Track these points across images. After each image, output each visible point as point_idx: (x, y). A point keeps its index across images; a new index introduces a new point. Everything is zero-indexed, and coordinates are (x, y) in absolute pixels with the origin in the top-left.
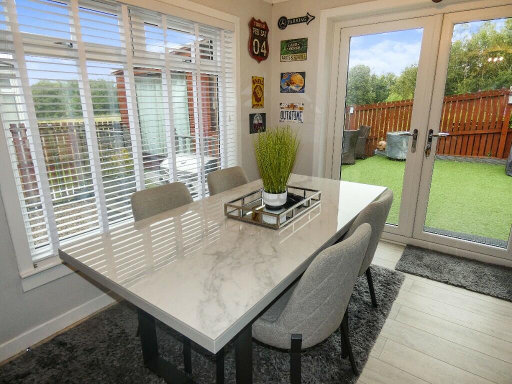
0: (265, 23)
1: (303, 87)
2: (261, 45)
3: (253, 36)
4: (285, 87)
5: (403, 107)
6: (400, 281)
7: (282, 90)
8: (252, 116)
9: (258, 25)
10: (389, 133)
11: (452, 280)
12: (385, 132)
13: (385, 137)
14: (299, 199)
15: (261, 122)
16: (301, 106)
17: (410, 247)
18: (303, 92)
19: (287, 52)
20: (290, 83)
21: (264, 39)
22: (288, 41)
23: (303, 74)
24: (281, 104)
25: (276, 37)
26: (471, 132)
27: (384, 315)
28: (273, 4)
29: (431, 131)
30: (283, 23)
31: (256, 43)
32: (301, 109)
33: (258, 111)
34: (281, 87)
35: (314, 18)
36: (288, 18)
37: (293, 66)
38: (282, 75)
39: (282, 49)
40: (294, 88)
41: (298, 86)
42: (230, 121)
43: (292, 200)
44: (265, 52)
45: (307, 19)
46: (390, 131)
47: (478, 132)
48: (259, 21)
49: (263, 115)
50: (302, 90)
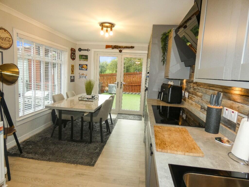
0: (75, 49)
1: (87, 69)
2: (74, 55)
3: (72, 53)
4: (81, 68)
5: (114, 75)
6: (117, 120)
7: (80, 69)
8: (71, 77)
9: (73, 50)
10: (109, 85)
11: (129, 118)
12: (108, 84)
13: (108, 86)
14: (94, 97)
15: (73, 78)
16: (86, 74)
17: (119, 114)
18: (87, 70)
19: (81, 58)
20: (82, 67)
21: (74, 54)
22: (81, 55)
23: (87, 65)
24: (79, 73)
25: (78, 54)
26: (134, 85)
27: (115, 125)
28: (76, 44)
29: (121, 83)
30: (80, 50)
31: (73, 55)
32: (86, 75)
33: (72, 75)
34: (79, 68)
35: (90, 50)
36: (82, 49)
37: (83, 62)
38: (80, 65)
39: (80, 57)
40: (84, 69)
41: (85, 68)
42: (66, 78)
43: (93, 97)
44: (74, 57)
45: (88, 50)
46: (109, 84)
47: (136, 84)
48: (73, 49)
49: (74, 76)
50: (86, 70)
